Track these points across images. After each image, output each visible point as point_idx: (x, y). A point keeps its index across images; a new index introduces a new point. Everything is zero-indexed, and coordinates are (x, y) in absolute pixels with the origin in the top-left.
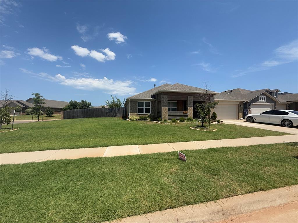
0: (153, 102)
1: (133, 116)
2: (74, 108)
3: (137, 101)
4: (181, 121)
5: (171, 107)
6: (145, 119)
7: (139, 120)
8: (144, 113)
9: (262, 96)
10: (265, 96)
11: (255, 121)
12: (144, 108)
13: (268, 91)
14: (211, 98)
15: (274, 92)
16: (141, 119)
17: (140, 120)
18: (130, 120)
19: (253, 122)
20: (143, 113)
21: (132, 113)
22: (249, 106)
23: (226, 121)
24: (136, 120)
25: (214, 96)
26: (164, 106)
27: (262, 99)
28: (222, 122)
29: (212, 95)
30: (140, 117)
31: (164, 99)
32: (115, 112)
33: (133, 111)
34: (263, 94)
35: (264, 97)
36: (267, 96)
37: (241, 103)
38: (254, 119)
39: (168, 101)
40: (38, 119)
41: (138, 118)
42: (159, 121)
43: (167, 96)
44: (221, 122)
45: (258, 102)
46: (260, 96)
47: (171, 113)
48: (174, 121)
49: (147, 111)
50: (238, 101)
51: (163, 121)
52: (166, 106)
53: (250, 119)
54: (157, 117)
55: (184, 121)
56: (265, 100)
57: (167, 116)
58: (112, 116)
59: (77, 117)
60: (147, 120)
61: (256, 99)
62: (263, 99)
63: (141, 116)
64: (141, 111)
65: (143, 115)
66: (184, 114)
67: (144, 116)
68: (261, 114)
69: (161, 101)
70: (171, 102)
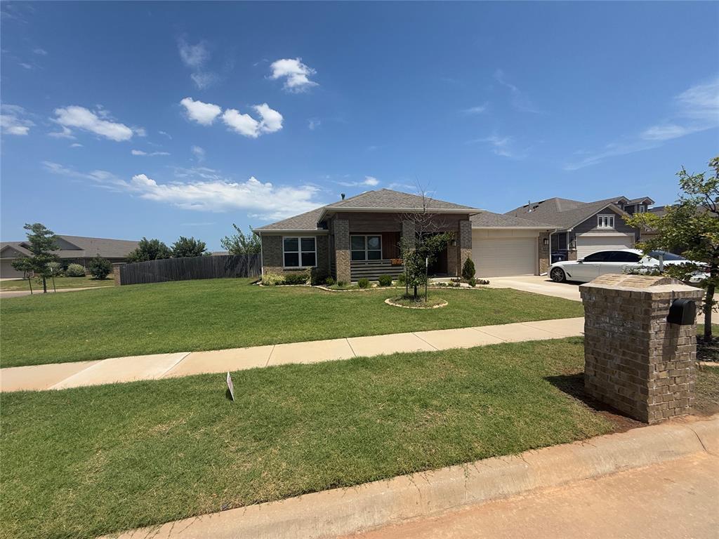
0: (320, 237)
1: (271, 275)
2: (152, 258)
3: (281, 237)
4: (382, 284)
5: (366, 248)
6: (300, 281)
7: (283, 283)
8: (300, 266)
9: (603, 216)
10: (613, 216)
11: (568, 278)
12: (300, 252)
13: (621, 202)
14: (463, 223)
15: (638, 205)
16: (291, 281)
17: (288, 283)
18: (262, 284)
19: (565, 281)
20: (298, 265)
21: (268, 266)
22: (571, 240)
23: (498, 282)
24: (277, 284)
25: (471, 219)
26: (340, 249)
27: (603, 223)
28: (488, 283)
29: (465, 217)
30: (287, 277)
31: (341, 229)
32: (244, 264)
33: (272, 263)
34: (608, 211)
35: (609, 217)
36: (618, 216)
37: (544, 235)
38: (566, 275)
39: (350, 233)
40: (45, 290)
41: (281, 278)
42: (328, 284)
43: (347, 222)
44: (485, 283)
45: (594, 232)
46: (599, 216)
47: (367, 265)
48: (362, 285)
49: (308, 260)
50: (536, 231)
51: (336, 286)
52: (346, 248)
53: (557, 274)
54: (325, 275)
55: (389, 284)
56: (611, 225)
57: (349, 272)
58: (239, 276)
59: (154, 280)
60: (305, 282)
61: (590, 224)
62: (606, 224)
63: (292, 273)
64: (291, 260)
65: (296, 270)
66: (392, 266)
67: (298, 274)
68: (581, 262)
70: (366, 236)
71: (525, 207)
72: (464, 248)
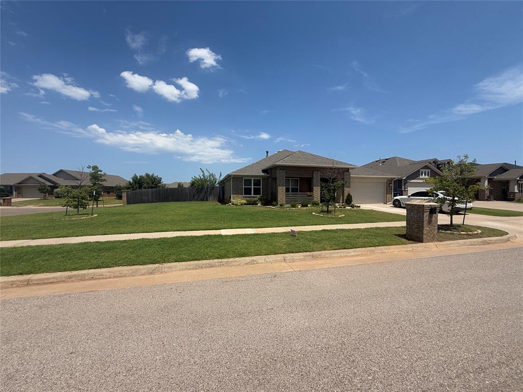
0: (264, 178)
1: (238, 200)
2: (140, 187)
3: (242, 178)
4: (303, 206)
5: (290, 184)
6: (254, 203)
7: (245, 204)
8: (252, 195)
9: (423, 170)
10: (429, 170)
11: (402, 205)
12: (252, 187)
13: (435, 162)
14: (346, 173)
15: (445, 164)
16: (249, 203)
17: (248, 204)
18: (233, 204)
19: (400, 207)
20: (251, 194)
21: (235, 194)
22: (405, 184)
23: (365, 207)
24: (242, 205)
25: (350, 171)
26: (279, 186)
27: (423, 175)
28: (360, 207)
29: (347, 170)
30: (248, 201)
31: (281, 175)
32: (206, 193)
33: (237, 192)
34: (426, 167)
35: (427, 171)
36: (432, 170)
37: (390, 181)
39: (286, 177)
41: (244, 201)
42: (274, 205)
43: (284, 171)
44: (358, 207)
45: (418, 179)
46: (421, 170)
47: (290, 195)
48: (293, 206)
49: (257, 192)
50: (385, 178)
51: (279, 206)
52: (283, 186)
53: (397, 203)
54: (270, 199)
55: (307, 206)
56: (428, 175)
57: (284, 199)
58: (202, 200)
59: (148, 202)
60: (257, 204)
61: (416, 175)
62: (425, 175)
63: (249, 199)
64: (248, 192)
65: (251, 197)
66: (308, 196)
67: (253, 199)
68: (409, 197)
69: (276, 178)
70: (290, 179)
71: (377, 161)
72: (346, 187)
